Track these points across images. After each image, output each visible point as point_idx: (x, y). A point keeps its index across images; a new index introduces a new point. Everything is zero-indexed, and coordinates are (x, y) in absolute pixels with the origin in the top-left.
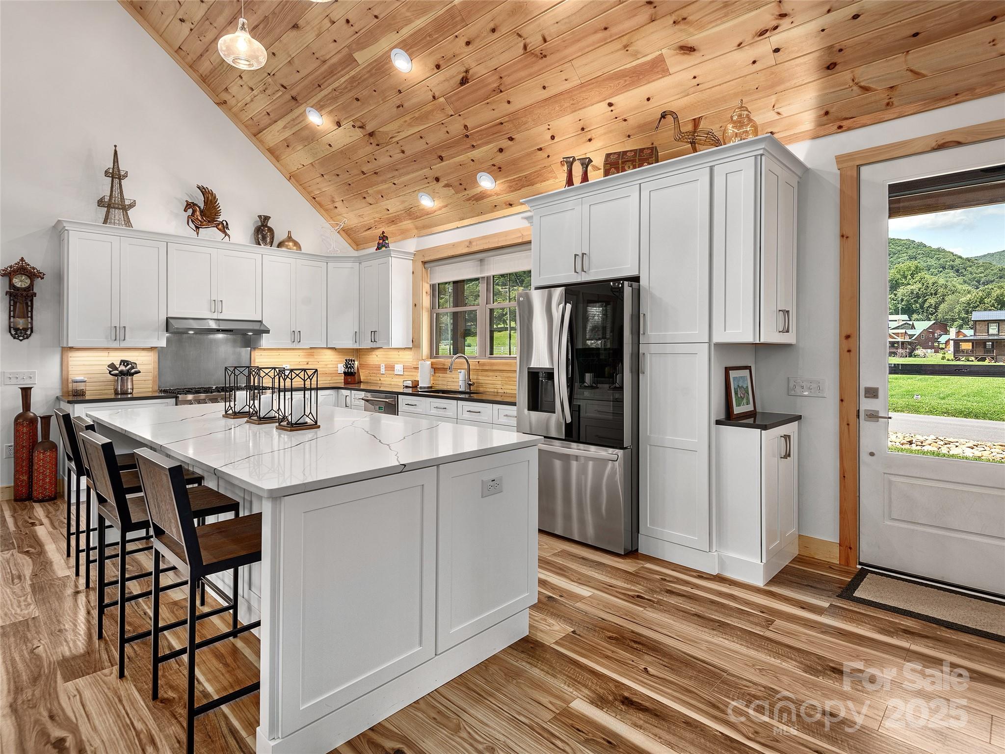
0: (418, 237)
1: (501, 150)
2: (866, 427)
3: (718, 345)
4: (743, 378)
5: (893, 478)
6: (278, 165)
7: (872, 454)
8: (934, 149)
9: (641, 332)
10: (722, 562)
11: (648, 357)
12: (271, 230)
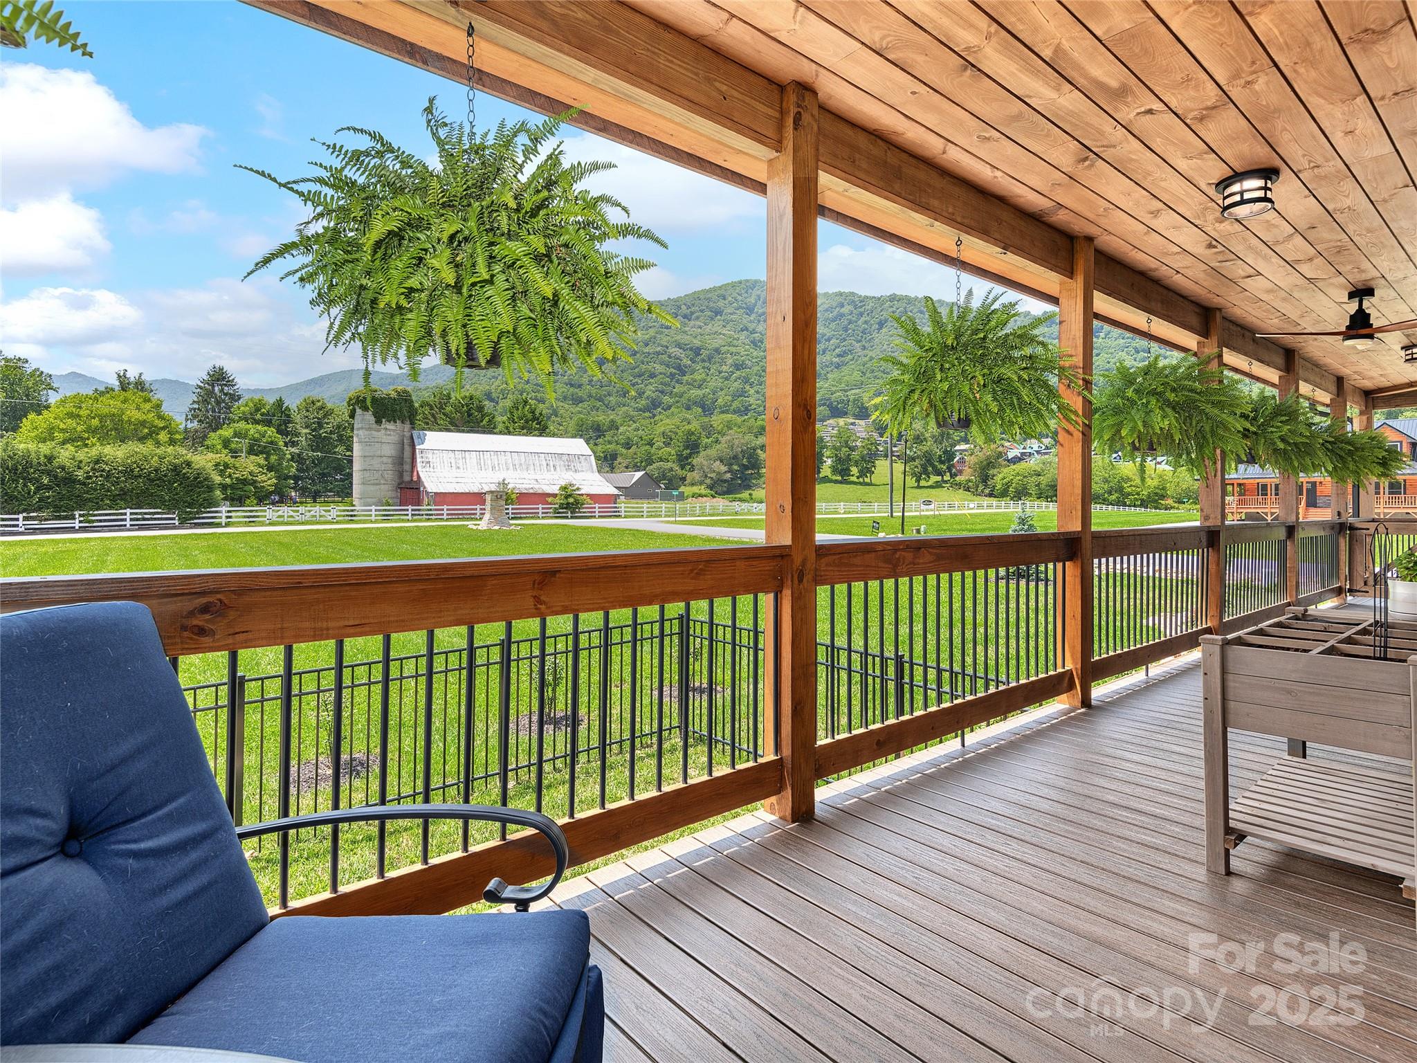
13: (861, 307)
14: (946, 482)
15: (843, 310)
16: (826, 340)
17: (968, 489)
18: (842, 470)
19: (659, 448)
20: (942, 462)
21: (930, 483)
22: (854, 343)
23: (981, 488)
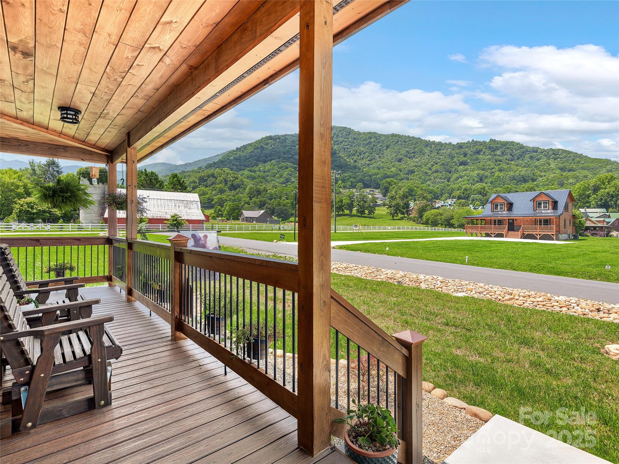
13: (379, 139)
14: (405, 217)
15: (371, 140)
16: (364, 154)
17: (414, 221)
18: (361, 211)
19: (284, 200)
20: (404, 208)
21: (398, 218)
22: (376, 155)
23: (419, 220)
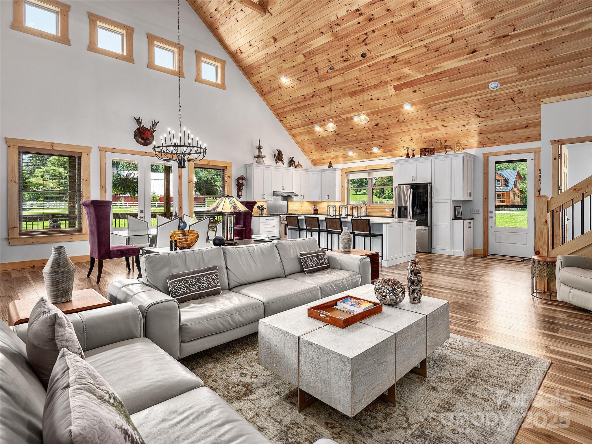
0: (343, 163)
1: (383, 142)
2: (490, 220)
3: (453, 200)
4: (459, 209)
5: (496, 232)
6: (294, 139)
7: (491, 227)
8: (505, 154)
9: (432, 197)
10: (454, 252)
11: (434, 203)
12: (294, 161)
